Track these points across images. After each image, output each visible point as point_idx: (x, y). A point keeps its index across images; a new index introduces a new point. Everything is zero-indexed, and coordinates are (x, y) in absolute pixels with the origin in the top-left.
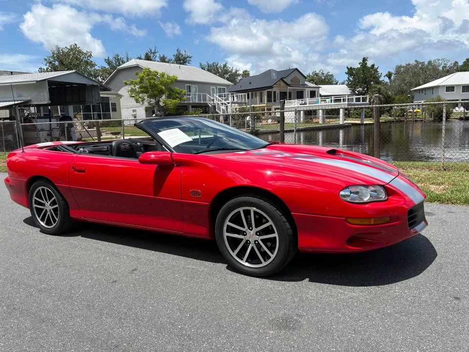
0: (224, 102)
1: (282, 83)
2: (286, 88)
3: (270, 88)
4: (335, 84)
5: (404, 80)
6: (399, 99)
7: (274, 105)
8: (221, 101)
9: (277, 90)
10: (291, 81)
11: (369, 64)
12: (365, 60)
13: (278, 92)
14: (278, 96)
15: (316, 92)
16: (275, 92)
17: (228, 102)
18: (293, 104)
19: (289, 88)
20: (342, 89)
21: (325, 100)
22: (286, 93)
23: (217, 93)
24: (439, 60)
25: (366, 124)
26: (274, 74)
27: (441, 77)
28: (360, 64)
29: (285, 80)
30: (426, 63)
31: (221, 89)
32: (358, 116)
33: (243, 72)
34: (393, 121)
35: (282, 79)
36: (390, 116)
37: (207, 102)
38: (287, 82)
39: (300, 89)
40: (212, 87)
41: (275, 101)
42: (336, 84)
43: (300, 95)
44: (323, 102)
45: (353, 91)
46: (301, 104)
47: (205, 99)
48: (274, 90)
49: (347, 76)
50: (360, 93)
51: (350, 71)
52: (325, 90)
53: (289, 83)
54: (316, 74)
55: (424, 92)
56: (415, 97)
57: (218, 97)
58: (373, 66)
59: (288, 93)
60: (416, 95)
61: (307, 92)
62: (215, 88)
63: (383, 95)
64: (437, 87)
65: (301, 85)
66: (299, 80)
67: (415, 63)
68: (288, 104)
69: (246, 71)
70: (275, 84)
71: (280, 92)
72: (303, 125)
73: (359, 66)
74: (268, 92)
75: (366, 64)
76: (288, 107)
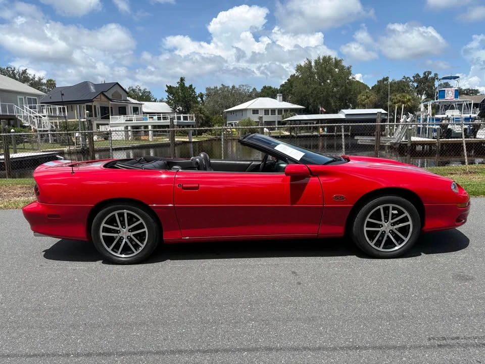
0: (38, 114)
1: (103, 97)
2: (106, 103)
3: (90, 102)
4: (153, 101)
5: (218, 102)
6: (216, 119)
7: (96, 120)
8: (33, 113)
9: (97, 104)
10: (112, 95)
11: (187, 85)
12: (182, 79)
13: (98, 106)
14: (99, 111)
15: (139, 108)
16: (95, 106)
17: (43, 115)
18: (119, 120)
19: (111, 102)
20: (164, 108)
21: (152, 118)
22: (108, 108)
23: (26, 104)
24: (243, 86)
25: (194, 142)
26: (92, 87)
27: (246, 101)
28: (178, 83)
29: (106, 94)
30: (231, 87)
31: (31, 101)
32: (185, 134)
33: (48, 81)
34: (215, 140)
35: (102, 93)
36: (212, 135)
37: (15, 114)
38: (108, 96)
39: (122, 104)
40: (19, 97)
41: (96, 116)
42: (155, 101)
43: (122, 111)
44: (151, 119)
45: (174, 109)
46: (126, 121)
47: (11, 110)
48: (94, 104)
49: (167, 94)
50: (180, 112)
51: (170, 90)
52: (147, 107)
53: (111, 98)
54: (133, 89)
55: (235, 113)
56: (228, 118)
57: (28, 108)
58: (191, 86)
59: (110, 108)
60: (229, 116)
61: (129, 109)
62: (23, 98)
63: (204, 115)
64: (246, 110)
65: (124, 100)
66: (121, 96)
67: (221, 86)
68: (113, 120)
69: (51, 80)
70: (95, 98)
71: (100, 107)
72: (132, 142)
73: (178, 86)
74: (87, 106)
75: (184, 83)
76: (113, 122)
